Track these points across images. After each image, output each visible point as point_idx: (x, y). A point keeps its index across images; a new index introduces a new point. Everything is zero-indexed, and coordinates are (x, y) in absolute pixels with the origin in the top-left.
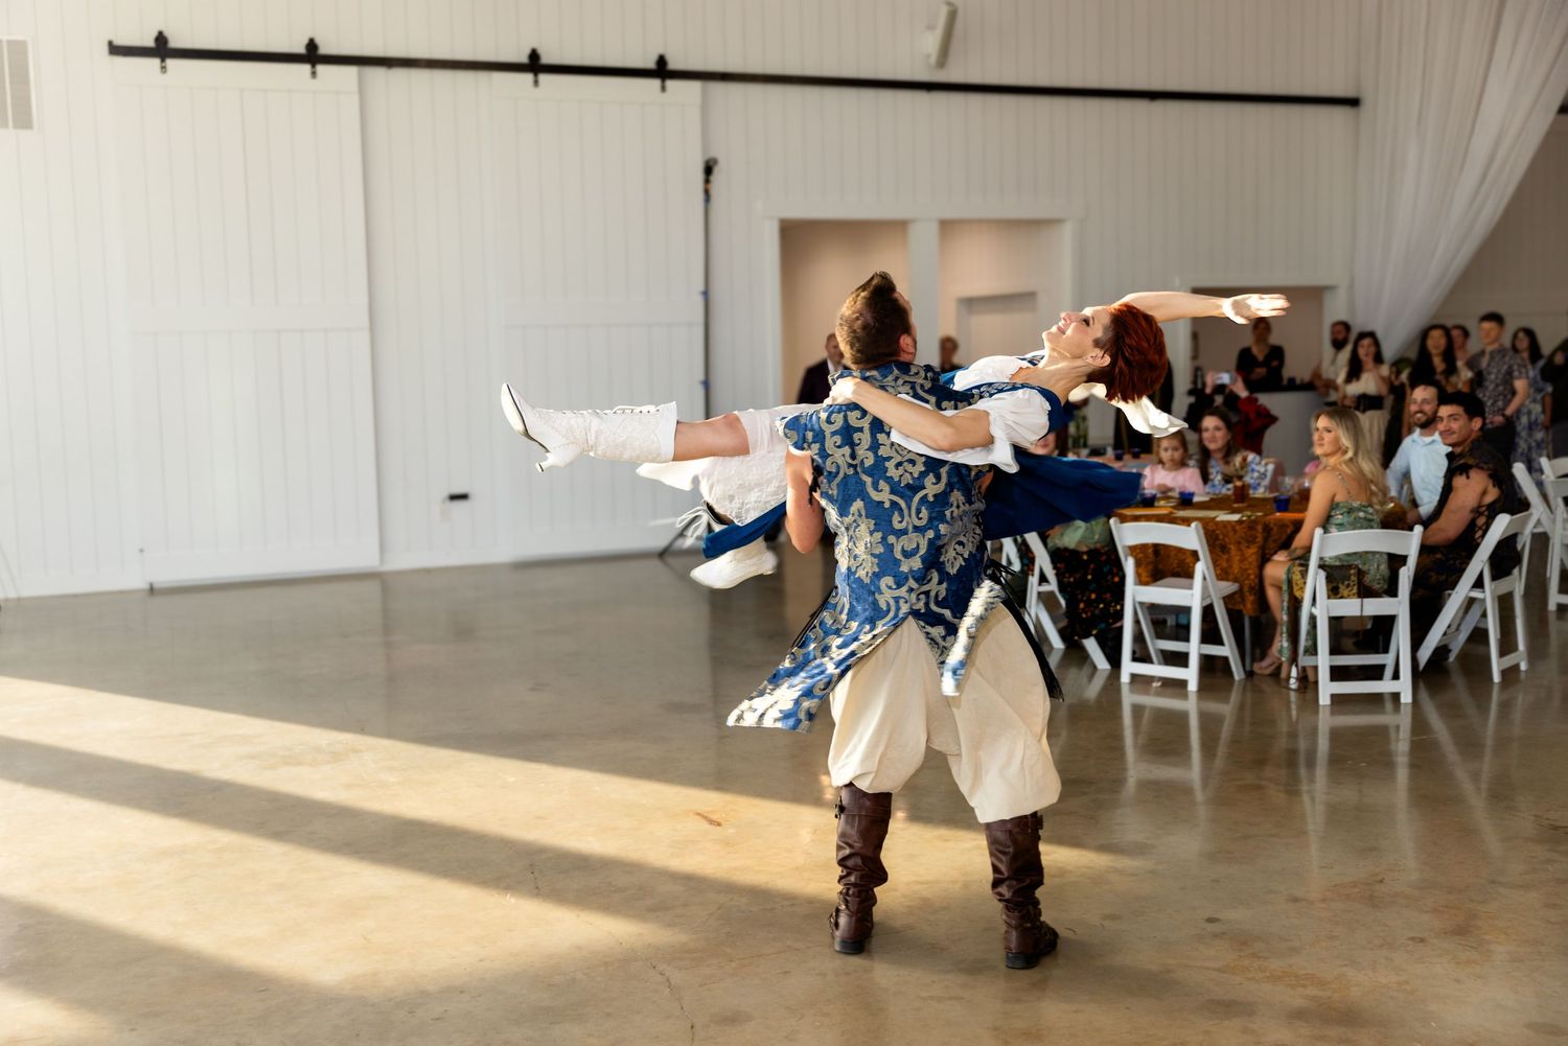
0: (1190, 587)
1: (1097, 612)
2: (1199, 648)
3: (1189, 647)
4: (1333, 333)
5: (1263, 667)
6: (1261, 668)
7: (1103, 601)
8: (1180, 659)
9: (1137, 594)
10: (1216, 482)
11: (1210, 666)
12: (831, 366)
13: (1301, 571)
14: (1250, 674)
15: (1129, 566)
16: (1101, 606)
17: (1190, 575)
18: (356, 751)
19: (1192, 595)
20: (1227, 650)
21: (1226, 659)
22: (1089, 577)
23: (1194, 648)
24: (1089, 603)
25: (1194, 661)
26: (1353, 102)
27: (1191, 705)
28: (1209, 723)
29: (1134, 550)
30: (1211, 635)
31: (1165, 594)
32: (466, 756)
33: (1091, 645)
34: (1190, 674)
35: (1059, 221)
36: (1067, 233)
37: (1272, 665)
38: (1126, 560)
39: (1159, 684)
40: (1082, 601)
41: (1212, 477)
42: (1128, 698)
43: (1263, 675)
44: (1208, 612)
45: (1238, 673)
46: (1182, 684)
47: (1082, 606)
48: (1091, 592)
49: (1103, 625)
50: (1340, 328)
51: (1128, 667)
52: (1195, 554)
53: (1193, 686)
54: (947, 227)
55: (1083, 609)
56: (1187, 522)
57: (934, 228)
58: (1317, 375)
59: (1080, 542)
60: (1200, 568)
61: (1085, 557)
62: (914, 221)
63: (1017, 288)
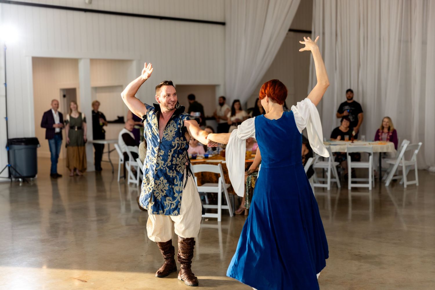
0: (217, 186)
2: (221, 207)
3: (217, 207)
4: (220, 100)
5: (238, 212)
6: (237, 212)
8: (215, 211)
11: (225, 213)
13: (254, 179)
14: (234, 215)
17: (217, 182)
19: (218, 189)
20: (228, 207)
21: (228, 210)
23: (219, 207)
25: (219, 211)
26: (223, 24)
27: (219, 226)
28: (224, 231)
29: (197, 174)
30: (224, 203)
31: (208, 189)
34: (218, 216)
35: (130, 61)
36: (134, 65)
39: (208, 220)
43: (237, 215)
44: (223, 194)
45: (231, 215)
46: (216, 219)
50: (222, 99)
52: (217, 176)
53: (219, 220)
54: (92, 61)
56: (216, 164)
57: (88, 61)
60: (221, 179)
62: (81, 59)
63: (116, 84)
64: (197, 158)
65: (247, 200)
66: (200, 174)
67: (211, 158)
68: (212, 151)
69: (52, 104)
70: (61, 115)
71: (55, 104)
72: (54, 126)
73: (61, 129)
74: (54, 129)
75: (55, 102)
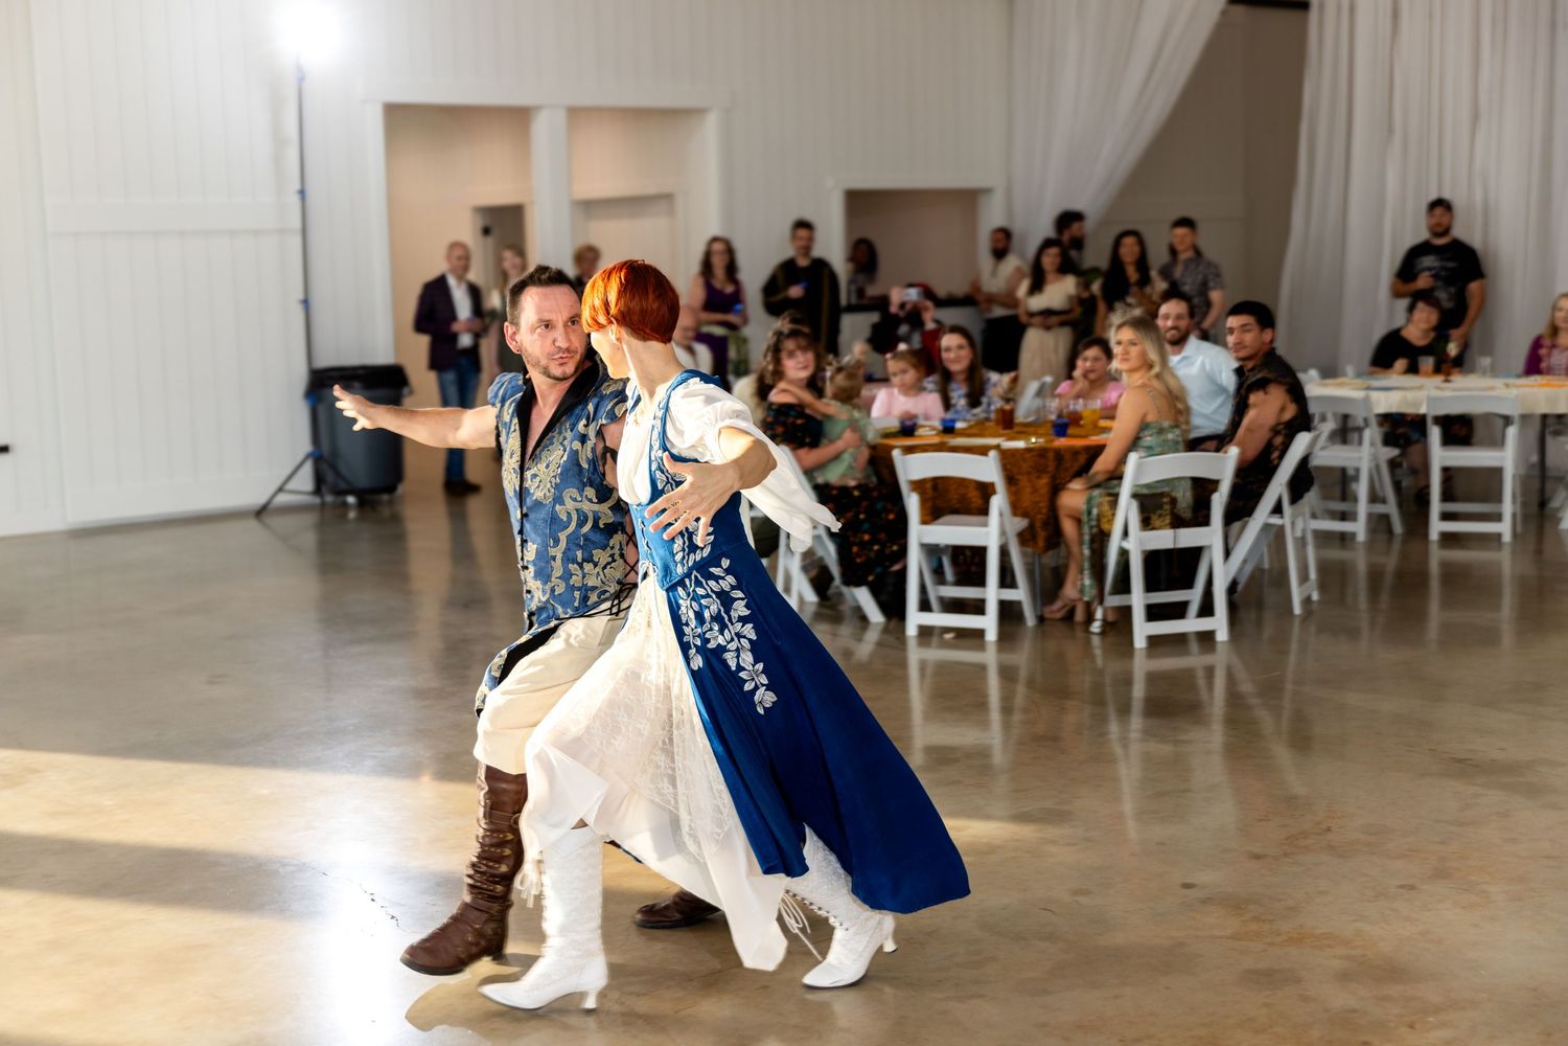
0: (985, 525)
1: (872, 555)
2: (998, 594)
3: (985, 593)
4: (995, 241)
5: (1056, 610)
6: (1052, 612)
7: (878, 542)
8: (978, 607)
9: (921, 534)
10: (959, 407)
11: (1009, 612)
12: (452, 281)
13: (1109, 502)
14: (1041, 619)
15: (913, 503)
16: (876, 547)
17: (984, 511)
18: (34, 771)
19: (988, 534)
20: (1020, 594)
21: (1019, 603)
22: (862, 516)
23: (992, 593)
24: (863, 545)
25: (992, 608)
27: (990, 657)
28: (1007, 674)
29: (918, 486)
30: (1007, 579)
31: (953, 533)
32: (184, 767)
33: (863, 597)
34: (989, 623)
35: (698, 112)
36: (711, 124)
37: (1063, 608)
38: (909, 496)
39: (951, 636)
40: (854, 544)
41: (953, 402)
42: (915, 654)
43: (1052, 619)
44: (1004, 553)
45: (1030, 620)
46: (979, 634)
47: (855, 549)
48: (865, 532)
49: (879, 570)
50: (1000, 236)
51: (915, 619)
52: (986, 490)
53: (991, 636)
54: (576, 114)
55: (857, 553)
56: (983, 451)
57: (561, 116)
58: (976, 287)
59: (844, 476)
60: (998, 502)
61: (856, 493)
62: (538, 108)
63: (650, 189)
64: (916, 433)
65: (1086, 572)
66: (929, 485)
67: (964, 433)
68: (966, 408)
69: (449, 257)
70: (475, 293)
71: (460, 258)
72: (456, 327)
73: (477, 336)
74: (454, 337)
75: (458, 252)
